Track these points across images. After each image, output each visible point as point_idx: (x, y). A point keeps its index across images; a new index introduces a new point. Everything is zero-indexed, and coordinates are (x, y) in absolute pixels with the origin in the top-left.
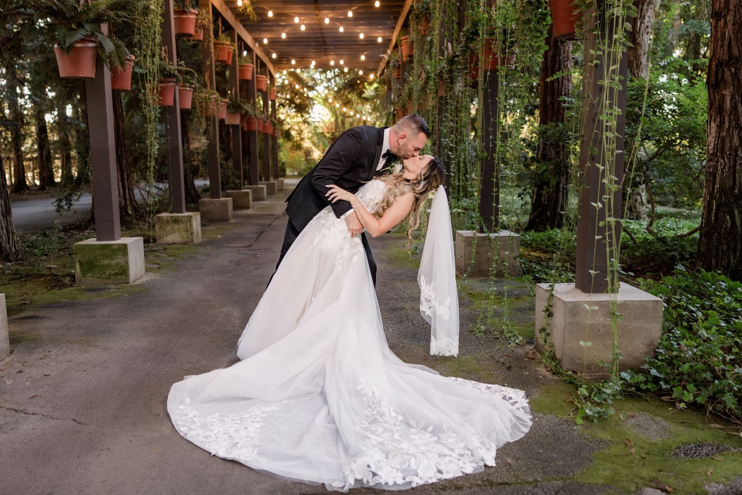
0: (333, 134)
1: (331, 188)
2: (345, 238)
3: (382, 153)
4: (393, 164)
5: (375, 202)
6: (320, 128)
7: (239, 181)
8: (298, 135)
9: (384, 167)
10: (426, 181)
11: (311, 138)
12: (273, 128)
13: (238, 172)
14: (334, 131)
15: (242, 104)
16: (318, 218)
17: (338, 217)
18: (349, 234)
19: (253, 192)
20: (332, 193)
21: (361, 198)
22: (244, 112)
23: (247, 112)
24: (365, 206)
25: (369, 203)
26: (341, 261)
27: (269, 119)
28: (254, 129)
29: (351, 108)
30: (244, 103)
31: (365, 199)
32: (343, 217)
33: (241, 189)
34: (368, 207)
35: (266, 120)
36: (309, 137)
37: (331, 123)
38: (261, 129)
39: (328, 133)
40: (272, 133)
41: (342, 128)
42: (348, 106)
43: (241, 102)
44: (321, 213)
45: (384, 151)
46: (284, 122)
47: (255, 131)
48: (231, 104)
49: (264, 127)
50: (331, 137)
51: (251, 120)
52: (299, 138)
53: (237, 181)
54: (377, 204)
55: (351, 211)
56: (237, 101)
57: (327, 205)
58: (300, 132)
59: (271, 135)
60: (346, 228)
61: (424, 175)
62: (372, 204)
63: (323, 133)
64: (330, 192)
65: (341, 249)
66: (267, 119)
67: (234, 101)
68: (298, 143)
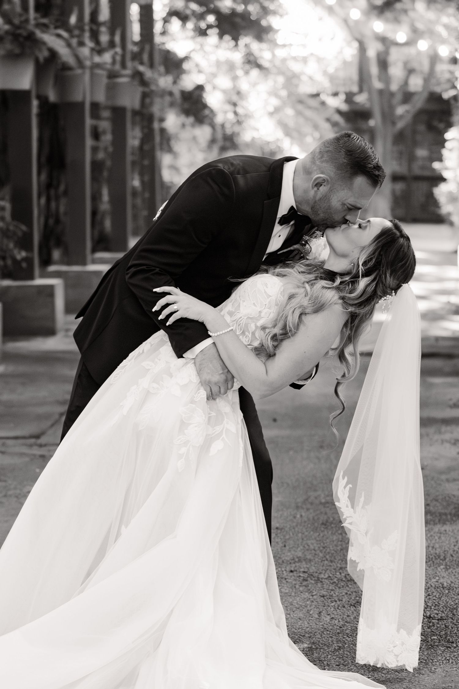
0: (349, 98)
1: (164, 294)
2: (192, 402)
3: (280, 215)
4: (306, 238)
5: (260, 323)
6: (304, 78)
7: (24, 254)
8: (229, 107)
9: (286, 244)
10: (372, 277)
11: (277, 110)
12: (140, 89)
13: (24, 228)
14: (355, 89)
15: (39, 34)
16: (140, 354)
17: (180, 355)
18: (203, 394)
19: (67, 287)
20: (167, 305)
21: (231, 314)
22: (46, 53)
23: (53, 54)
24: (238, 333)
25: (246, 325)
26: (183, 450)
27: (129, 64)
28: (78, 98)
29: (397, 21)
30: (44, 27)
31: (238, 316)
32: (188, 355)
33: (31, 277)
34: (243, 333)
35: (118, 67)
36: (271, 109)
37: (345, 63)
38: (101, 97)
39: (336, 94)
40: (137, 105)
41: (380, 79)
42: (389, 14)
43: (38, 25)
44: (145, 346)
45: (283, 210)
46: (185, 66)
47: (82, 105)
48: (7, 32)
49: (112, 89)
50: (344, 107)
51: (69, 73)
52: (231, 116)
53: (21, 255)
54: (264, 328)
55: (206, 343)
56: (27, 21)
57: (157, 330)
58: (235, 98)
59: (135, 113)
60: (195, 379)
61: (365, 264)
62: (252, 327)
63: (316, 95)
64: (162, 302)
65: (183, 425)
66: (123, 65)
67: (16, 21)
68: (229, 131)
